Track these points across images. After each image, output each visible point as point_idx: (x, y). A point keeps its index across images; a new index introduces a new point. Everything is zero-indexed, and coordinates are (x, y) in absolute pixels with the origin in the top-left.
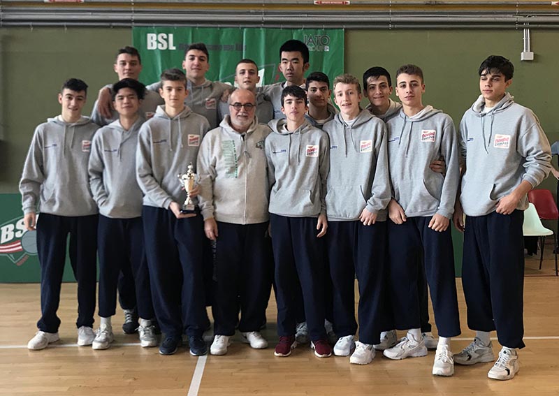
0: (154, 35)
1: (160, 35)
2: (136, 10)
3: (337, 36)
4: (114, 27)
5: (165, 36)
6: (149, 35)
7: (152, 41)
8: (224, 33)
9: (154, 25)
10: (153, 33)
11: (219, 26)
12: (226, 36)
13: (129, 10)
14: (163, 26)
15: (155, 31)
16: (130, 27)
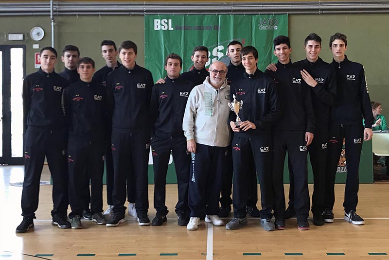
0: (159, 21)
1: (163, 21)
2: (147, 3)
3: (283, 19)
4: (132, 15)
5: (166, 21)
6: (156, 21)
7: (157, 24)
8: (206, 18)
9: (159, 13)
10: (158, 19)
11: (202, 13)
12: (207, 21)
13: (142, 3)
14: (165, 14)
15: (160, 18)
16: (143, 15)
